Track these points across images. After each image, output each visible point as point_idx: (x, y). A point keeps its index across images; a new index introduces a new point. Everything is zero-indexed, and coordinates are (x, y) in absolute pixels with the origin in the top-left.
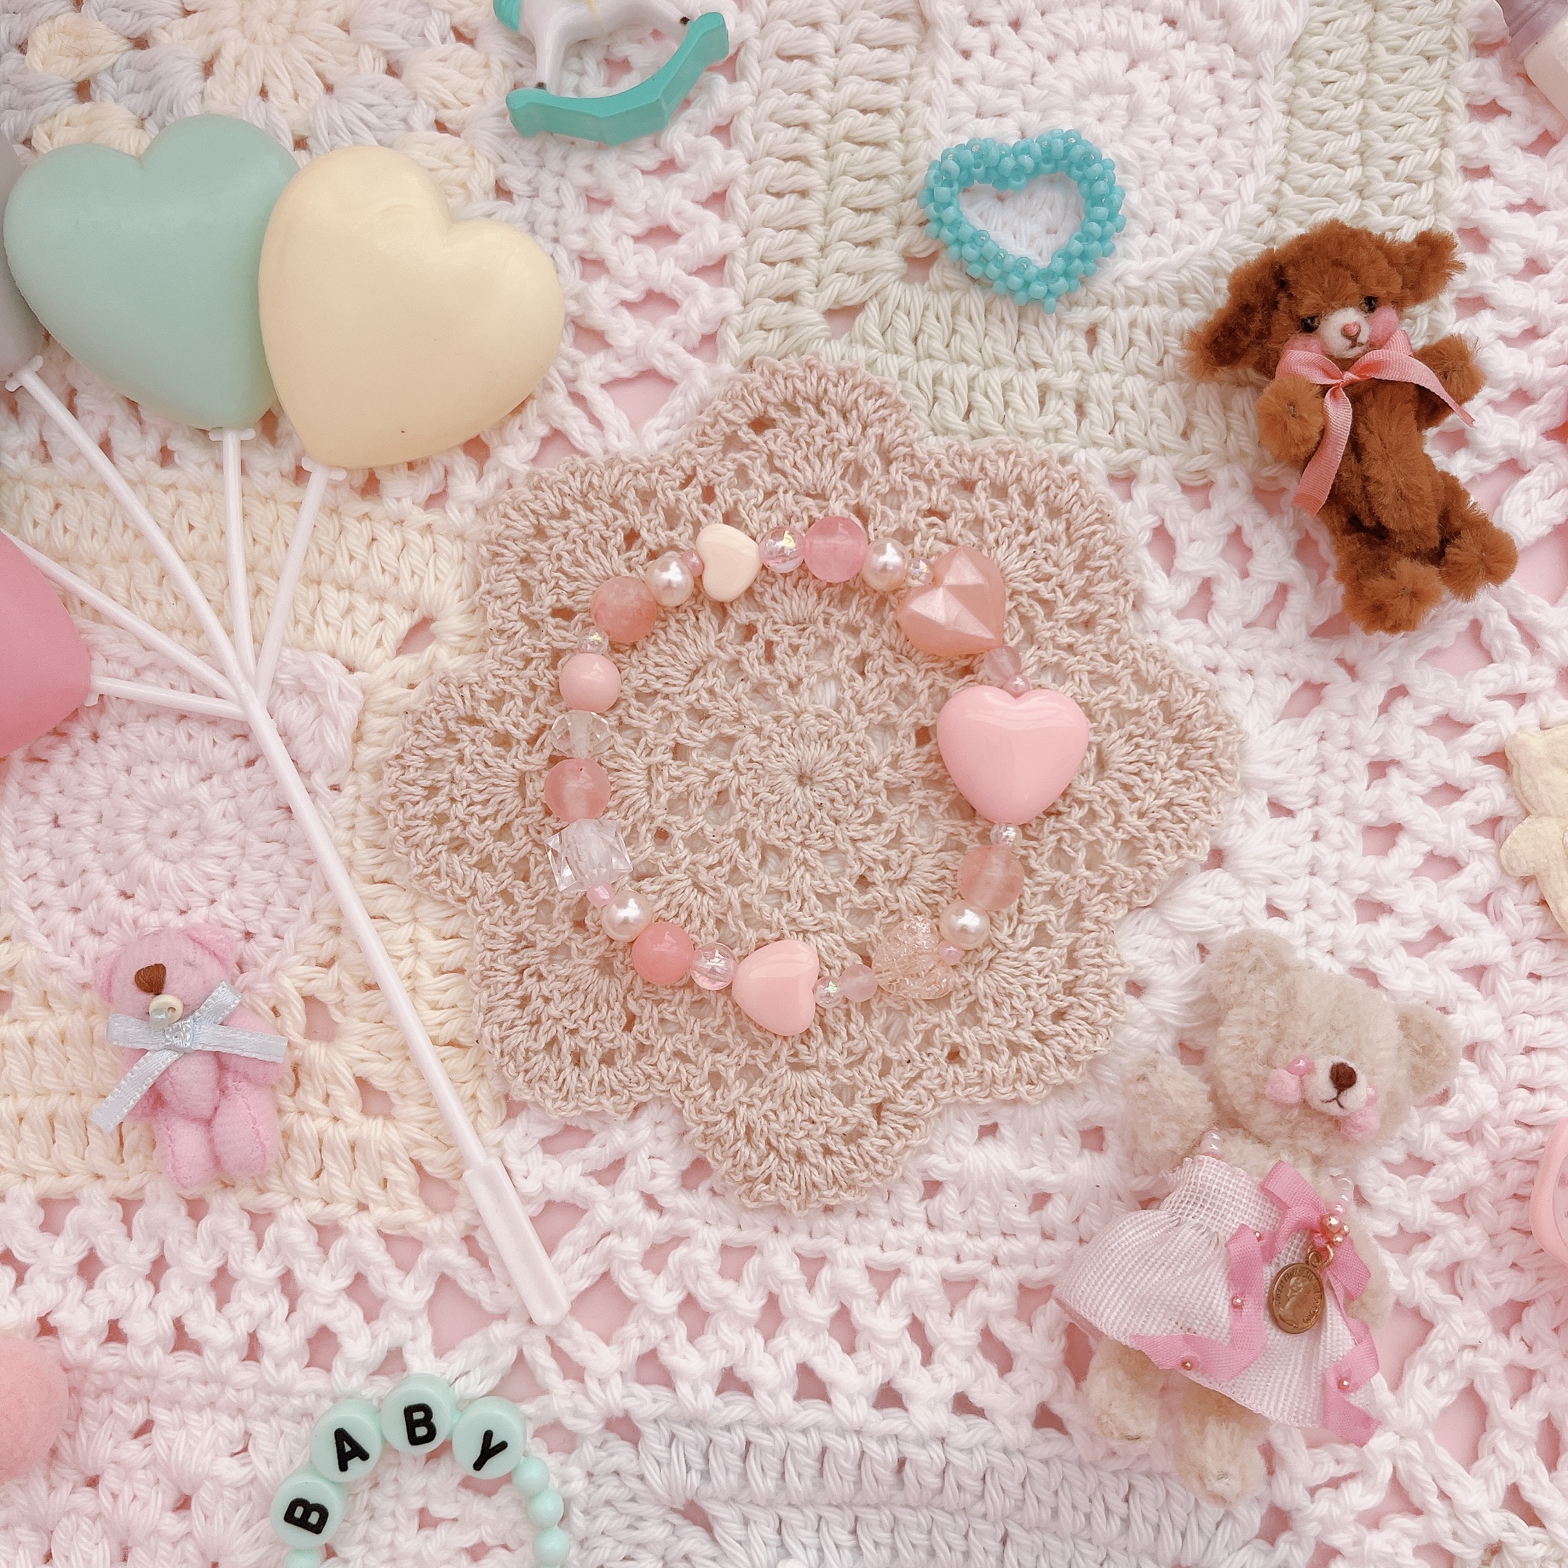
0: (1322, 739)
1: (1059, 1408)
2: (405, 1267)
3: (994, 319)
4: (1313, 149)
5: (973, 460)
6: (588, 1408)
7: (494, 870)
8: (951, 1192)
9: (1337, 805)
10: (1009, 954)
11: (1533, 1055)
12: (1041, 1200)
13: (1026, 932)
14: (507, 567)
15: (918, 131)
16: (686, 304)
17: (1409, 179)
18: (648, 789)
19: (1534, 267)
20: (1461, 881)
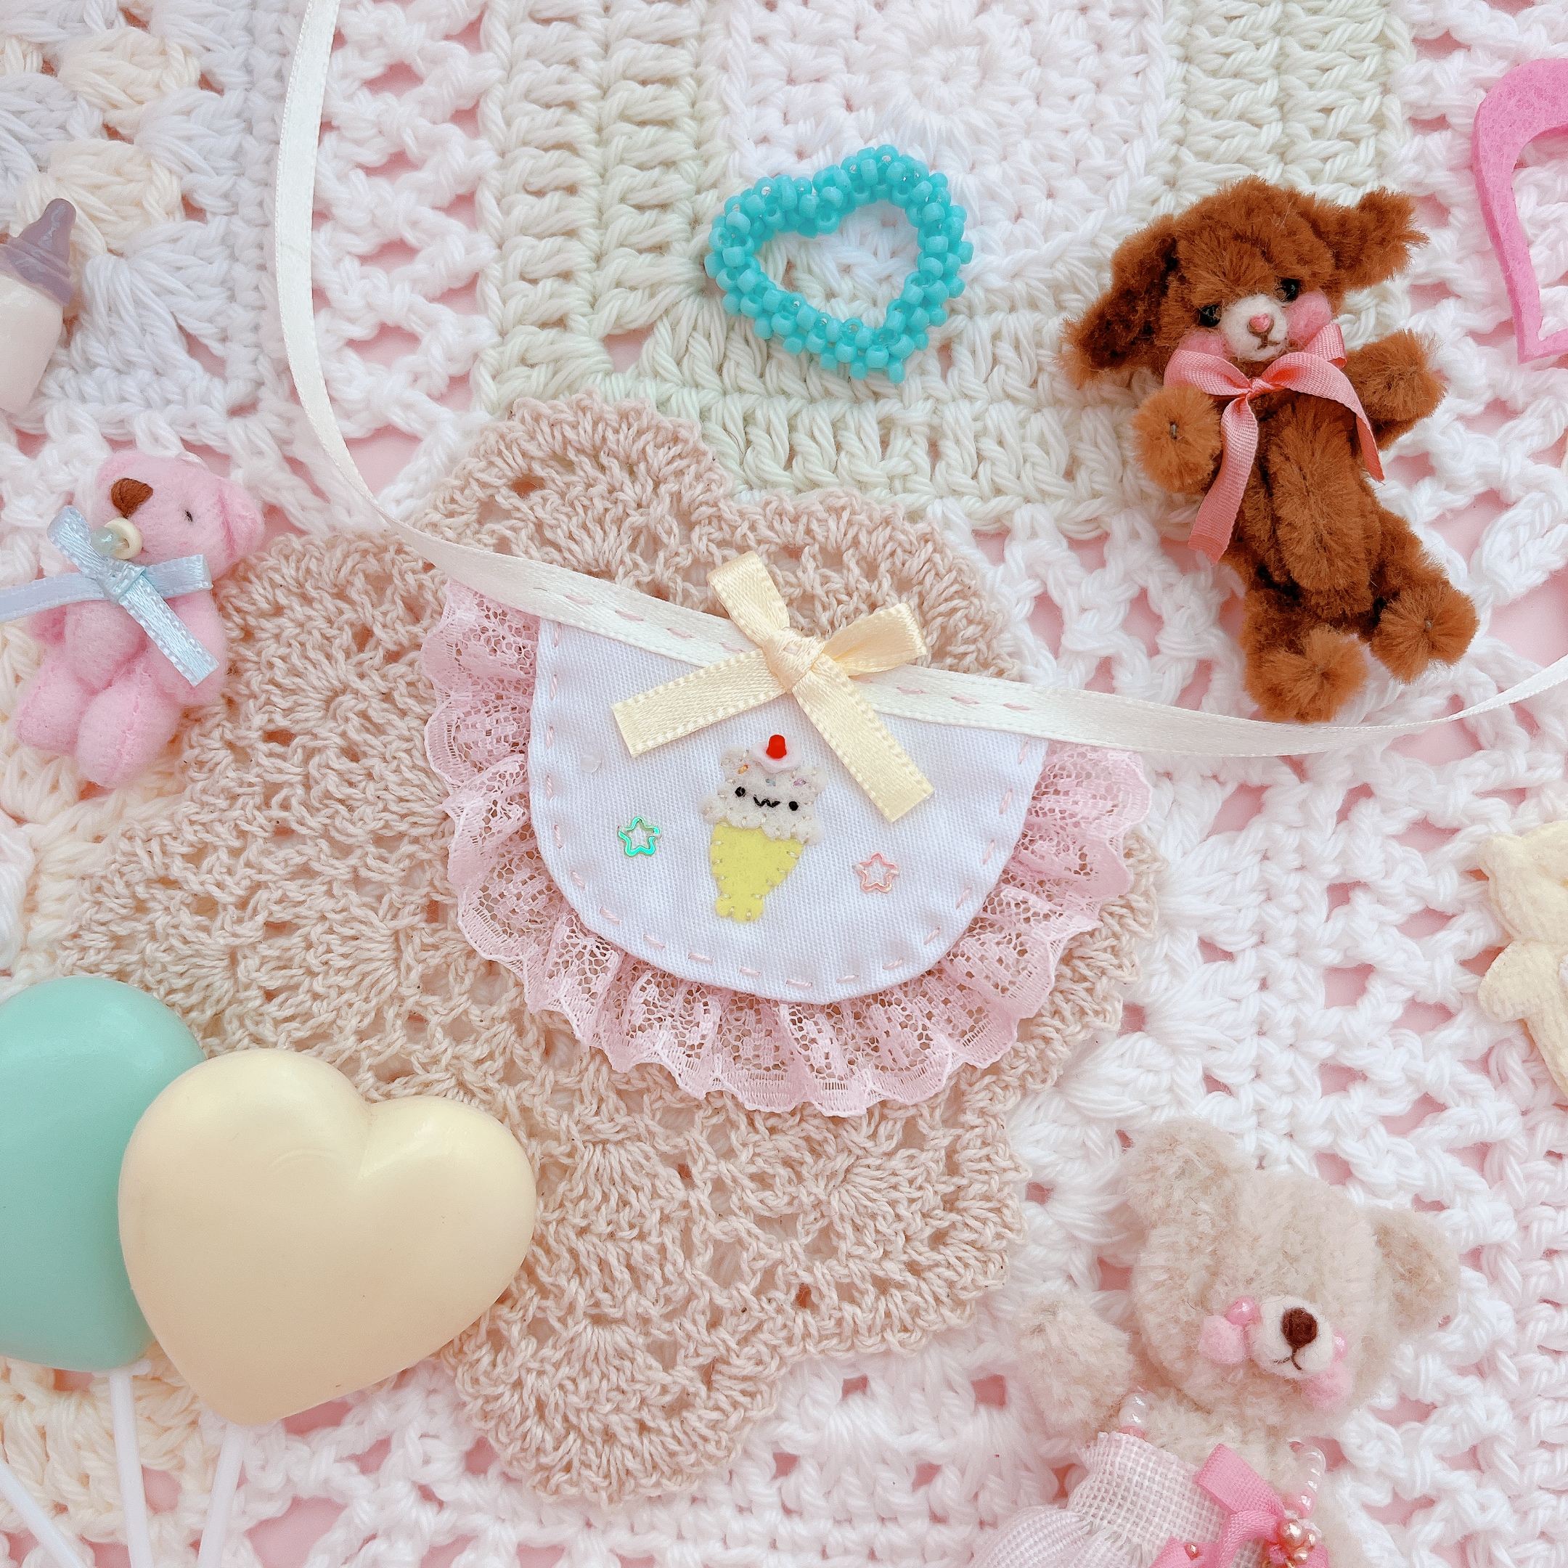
0: (1265, 858)
4: (1216, 102)
5: (795, 520)
8: (809, 1468)
9: (1289, 944)
10: (870, 1161)
11: (1556, 1260)
12: (927, 1473)
15: (713, 105)
16: (425, 340)
17: (1343, 136)
18: (397, 961)
20: (1454, 1033)
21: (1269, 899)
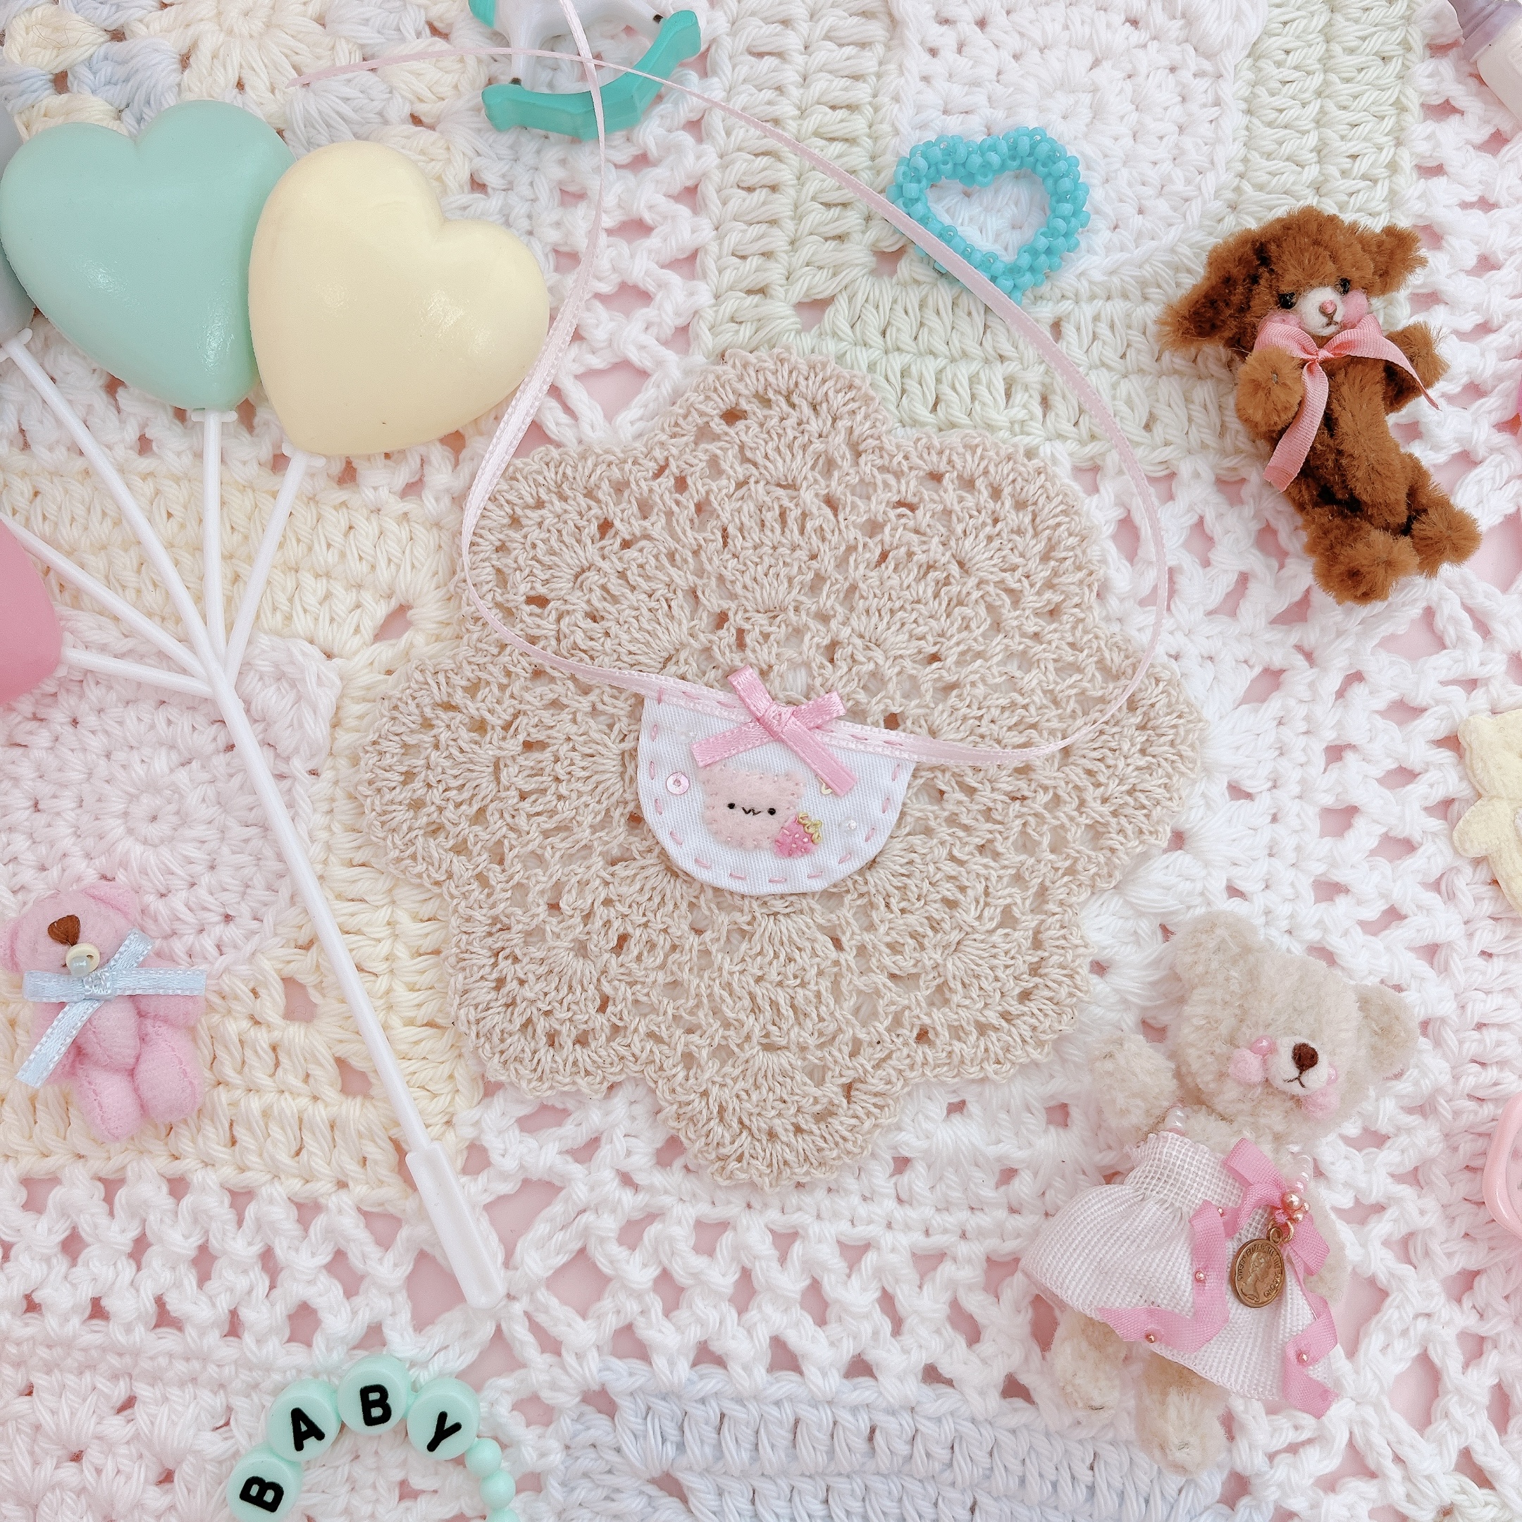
0: (1280, 723)
1: (1025, 1379)
2: (385, 1243)
3: (961, 313)
4: (1271, 147)
5: (941, 453)
6: (565, 1381)
7: (469, 855)
8: (920, 1167)
9: (1296, 790)
10: (976, 936)
11: (1484, 1030)
12: (1008, 1174)
13: (993, 914)
14: (482, 556)
15: (886, 127)
16: (658, 297)
17: (1364, 177)
19: (1486, 264)
20: (1415, 862)
21: (1281, 754)
